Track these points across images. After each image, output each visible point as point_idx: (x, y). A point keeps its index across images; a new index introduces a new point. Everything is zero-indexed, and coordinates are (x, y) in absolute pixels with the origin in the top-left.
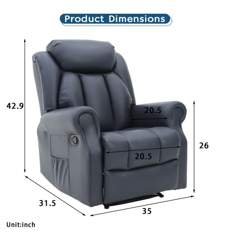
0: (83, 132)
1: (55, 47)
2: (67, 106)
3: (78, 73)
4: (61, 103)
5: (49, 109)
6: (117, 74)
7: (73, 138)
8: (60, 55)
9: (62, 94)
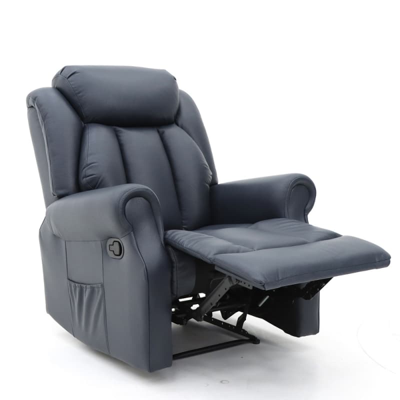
0: (132, 233)
1: (69, 79)
2: (95, 186)
3: (113, 126)
4: (84, 181)
5: (61, 192)
6: (182, 128)
7: (113, 245)
8: (79, 93)
9: (85, 164)
